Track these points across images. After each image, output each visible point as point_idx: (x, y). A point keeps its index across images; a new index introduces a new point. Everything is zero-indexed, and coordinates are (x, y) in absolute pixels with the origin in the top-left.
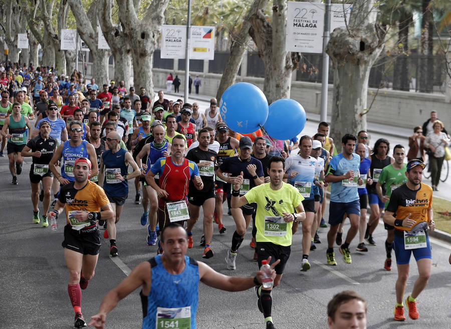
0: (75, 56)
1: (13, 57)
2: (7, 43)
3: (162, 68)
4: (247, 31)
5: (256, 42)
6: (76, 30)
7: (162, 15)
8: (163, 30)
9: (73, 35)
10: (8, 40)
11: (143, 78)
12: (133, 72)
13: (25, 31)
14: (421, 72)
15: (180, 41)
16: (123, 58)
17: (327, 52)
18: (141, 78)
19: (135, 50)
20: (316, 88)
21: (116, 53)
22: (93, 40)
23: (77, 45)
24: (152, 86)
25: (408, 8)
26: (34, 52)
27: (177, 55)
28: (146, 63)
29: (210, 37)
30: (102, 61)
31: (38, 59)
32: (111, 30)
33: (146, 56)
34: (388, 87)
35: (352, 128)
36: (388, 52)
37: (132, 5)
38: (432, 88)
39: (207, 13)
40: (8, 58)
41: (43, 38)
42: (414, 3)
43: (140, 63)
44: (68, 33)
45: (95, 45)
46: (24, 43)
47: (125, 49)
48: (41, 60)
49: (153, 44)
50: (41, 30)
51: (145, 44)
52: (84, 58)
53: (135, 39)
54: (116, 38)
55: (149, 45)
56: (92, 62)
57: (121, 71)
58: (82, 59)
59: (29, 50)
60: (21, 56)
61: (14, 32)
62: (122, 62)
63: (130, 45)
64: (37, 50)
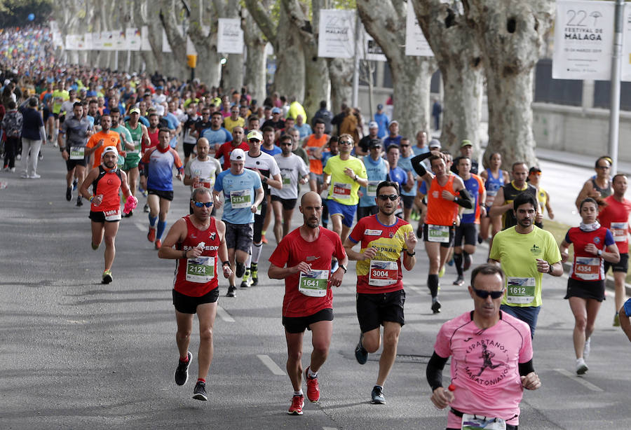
0: (352, 71)
1: (207, 73)
2: (193, 40)
3: (555, 102)
6: (354, 10)
8: (559, 12)
9: (347, 23)
10: (194, 33)
11: (509, 122)
12: (486, 111)
13: (237, 13)
15: (599, 38)
16: (464, 77)
18: (507, 124)
19: (491, 59)
21: (447, 63)
22: (393, 36)
23: (356, 47)
24: (532, 143)
26: (255, 61)
27: (592, 71)
28: (518, 88)
30: (414, 84)
31: (264, 78)
32: (437, 12)
33: (517, 73)
40: (196, 73)
41: (278, 29)
43: (503, 89)
44: (336, 19)
45: (398, 48)
46: (231, 40)
47: (470, 55)
48: (271, 81)
49: (535, 45)
50: (273, 11)
51: (517, 44)
52: (371, 76)
53: (492, 32)
54: (447, 30)
55: (525, 47)
56: (391, 87)
57: (459, 110)
58: (366, 80)
59: (243, 58)
60: (225, 70)
61: (210, 15)
62: (462, 86)
63: (480, 46)
64: (262, 57)
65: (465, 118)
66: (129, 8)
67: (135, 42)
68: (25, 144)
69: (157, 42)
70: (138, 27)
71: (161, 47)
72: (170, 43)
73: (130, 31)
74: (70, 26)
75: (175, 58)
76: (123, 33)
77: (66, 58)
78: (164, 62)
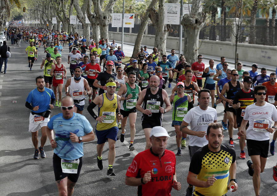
0: (76, 26)
1: (50, 28)
3: (112, 31)
4: (148, 15)
5: (151, 20)
6: (76, 16)
7: (112, 9)
8: (113, 15)
9: (75, 18)
10: (48, 20)
12: (100, 33)
13: (55, 16)
14: (221, 33)
15: (120, 20)
16: (96, 27)
17: (181, 24)
18: (104, 35)
19: (101, 24)
20: (177, 39)
21: (93, 25)
22: (83, 20)
23: (77, 22)
25: (215, 6)
27: (118, 26)
28: (106, 29)
29: (132, 18)
30: (87, 28)
31: (60, 28)
32: (91, 16)
33: (105, 26)
34: (207, 39)
35: (192, 56)
36: (207, 24)
37: (100, 5)
38: (226, 39)
39: (131, 8)
40: (48, 27)
41: (63, 19)
42: (218, 4)
43: (103, 29)
44: (73, 17)
45: (84, 22)
46: (55, 21)
47: (97, 23)
50: (62, 16)
51: (105, 21)
52: (79, 27)
53: (101, 19)
54: (93, 19)
55: (107, 22)
56: (83, 29)
59: (57, 24)
60: (54, 27)
61: (51, 17)
62: (96, 29)
63: (99, 21)
64: (60, 24)
65: (96, 34)
66: (36, 16)
67: (37, 22)
68: (18, 41)
70: (38, 19)
71: (42, 23)
72: (44, 22)
74: (26, 19)
75: (45, 25)
76: (36, 20)
78: (43, 25)
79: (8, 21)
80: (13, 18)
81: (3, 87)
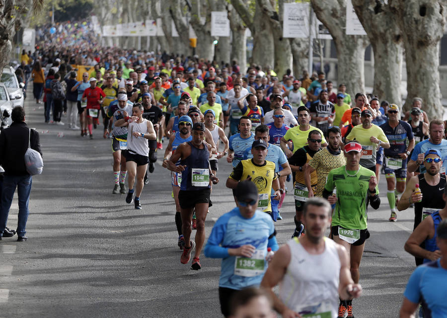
0: (308, 47)
1: (204, 51)
2: (193, 28)
6: (308, 3)
9: (304, 13)
10: (194, 23)
11: (422, 81)
12: (405, 72)
13: (224, 7)
16: (389, 49)
19: (408, 36)
21: (377, 41)
22: (337, 21)
23: (310, 30)
24: (439, 95)
26: (238, 41)
28: (428, 56)
30: (352, 55)
31: (245, 53)
32: (368, 3)
33: (428, 46)
40: (196, 51)
41: (255, 18)
43: (417, 57)
44: (296, 10)
45: (340, 29)
46: (221, 27)
47: (393, 33)
48: (250, 55)
49: (440, 24)
50: (250, 5)
51: (427, 24)
52: (322, 50)
53: (409, 16)
54: (376, 15)
55: (433, 26)
56: (335, 57)
57: (386, 73)
58: (318, 53)
59: (230, 39)
60: (217, 48)
61: (205, 9)
62: (387, 56)
63: (400, 27)
64: (243, 39)
65: (390, 79)
66: (147, 5)
67: (152, 29)
69: (168, 30)
70: (154, 19)
71: (171, 33)
72: (177, 30)
73: (149, 22)
74: (106, 19)
75: (182, 41)
76: (144, 24)
77: (103, 42)
78: (173, 43)
79: (30, 26)
80: (52, 14)
81: (11, 294)
